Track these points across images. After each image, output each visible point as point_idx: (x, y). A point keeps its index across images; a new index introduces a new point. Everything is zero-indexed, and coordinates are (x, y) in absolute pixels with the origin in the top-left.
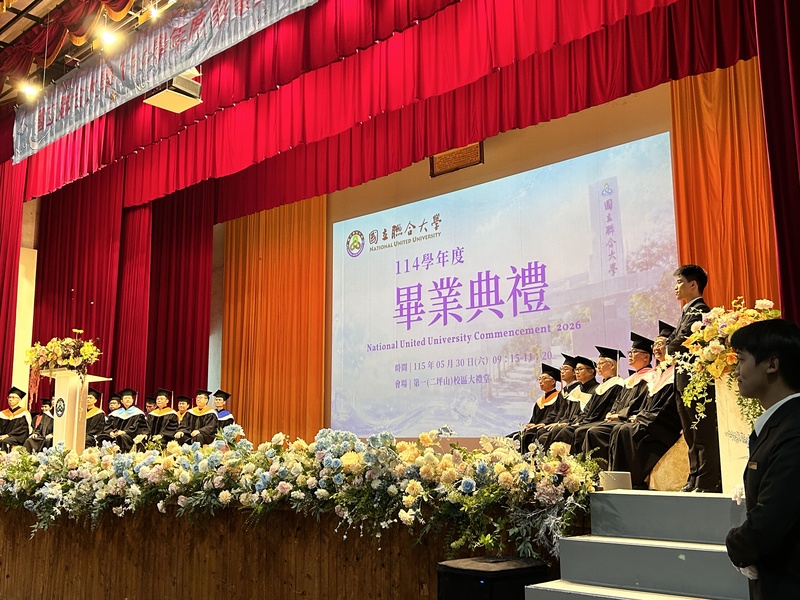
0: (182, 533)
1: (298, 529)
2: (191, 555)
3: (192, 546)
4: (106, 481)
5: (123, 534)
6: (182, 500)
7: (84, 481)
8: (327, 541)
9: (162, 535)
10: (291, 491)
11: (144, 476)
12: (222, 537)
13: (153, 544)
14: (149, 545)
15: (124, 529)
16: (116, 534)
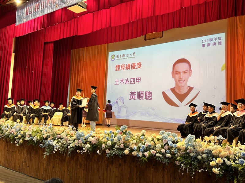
0: (103, 161)
1: (154, 165)
2: (107, 169)
3: (107, 166)
4: (74, 141)
5: (78, 158)
6: (107, 151)
7: (64, 139)
8: (166, 171)
9: (95, 160)
10: (156, 154)
11: (90, 141)
12: (120, 165)
13: (91, 164)
14: (89, 163)
15: (78, 157)
16: (75, 158)
